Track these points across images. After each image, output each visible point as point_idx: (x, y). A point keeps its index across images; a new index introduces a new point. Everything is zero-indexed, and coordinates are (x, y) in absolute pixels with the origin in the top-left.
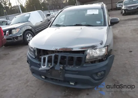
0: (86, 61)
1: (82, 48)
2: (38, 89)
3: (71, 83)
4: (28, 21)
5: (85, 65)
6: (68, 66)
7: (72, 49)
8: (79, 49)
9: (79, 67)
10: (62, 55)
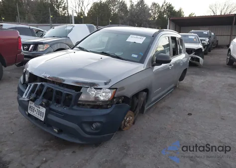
0: (79, 102)
1: (77, 82)
2: (20, 130)
3: (55, 130)
4: (66, 37)
5: (75, 107)
6: (55, 104)
7: (64, 81)
8: (73, 82)
9: (68, 108)
10: (49, 86)
